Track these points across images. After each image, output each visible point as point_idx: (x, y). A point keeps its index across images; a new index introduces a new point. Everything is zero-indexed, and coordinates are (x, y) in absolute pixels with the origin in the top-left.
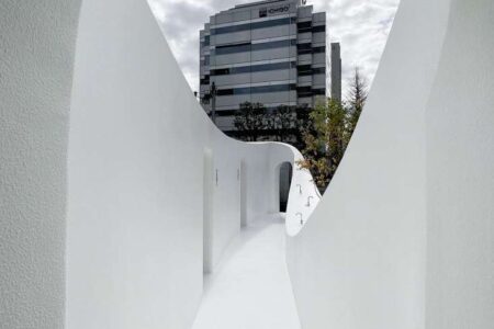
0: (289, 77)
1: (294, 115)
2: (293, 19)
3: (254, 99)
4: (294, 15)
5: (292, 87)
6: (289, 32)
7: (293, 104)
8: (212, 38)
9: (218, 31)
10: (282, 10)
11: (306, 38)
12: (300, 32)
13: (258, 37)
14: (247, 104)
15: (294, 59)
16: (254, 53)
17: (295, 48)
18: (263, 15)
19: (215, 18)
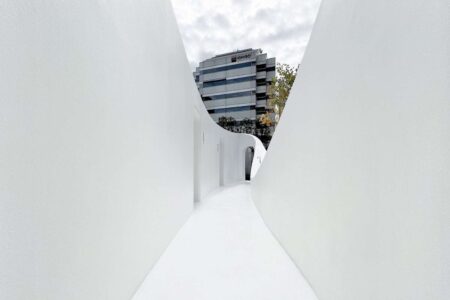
0: (251, 100)
1: (254, 126)
2: (254, 63)
3: (228, 115)
4: (254, 60)
5: (252, 107)
6: (250, 71)
7: (253, 119)
8: (201, 77)
9: (205, 72)
10: (246, 56)
11: (262, 75)
12: (258, 71)
13: (231, 75)
14: (224, 118)
15: (254, 89)
16: (227, 86)
17: (254, 82)
18: (234, 60)
19: (203, 64)
